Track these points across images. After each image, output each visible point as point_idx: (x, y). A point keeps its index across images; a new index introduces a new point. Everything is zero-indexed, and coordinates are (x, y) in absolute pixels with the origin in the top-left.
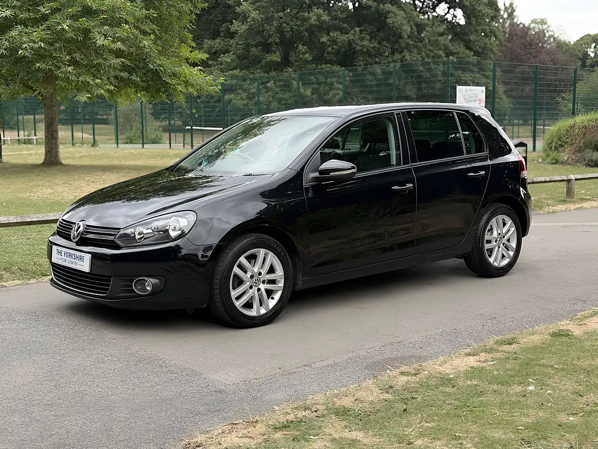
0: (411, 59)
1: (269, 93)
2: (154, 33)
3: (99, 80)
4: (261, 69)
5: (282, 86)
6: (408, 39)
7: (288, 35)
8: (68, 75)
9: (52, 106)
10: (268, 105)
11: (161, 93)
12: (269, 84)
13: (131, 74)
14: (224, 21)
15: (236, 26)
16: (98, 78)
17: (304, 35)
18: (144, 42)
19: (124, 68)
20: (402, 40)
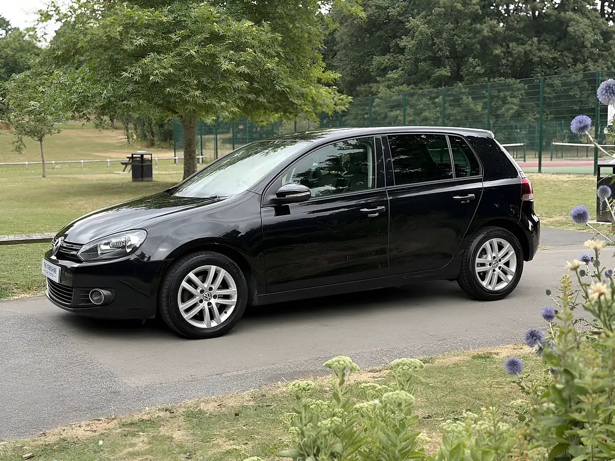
0: (595, 69)
1: (438, 108)
2: (279, 55)
3: (224, 103)
4: (430, 84)
5: (451, 101)
6: (591, 47)
7: (459, 49)
8: (196, 98)
9: (190, 127)
10: (436, 121)
11: (288, 114)
12: (437, 100)
13: (258, 96)
14: (395, 37)
15: (405, 42)
16: (224, 101)
17: (476, 48)
18: (268, 64)
19: (251, 90)
20: (586, 49)
